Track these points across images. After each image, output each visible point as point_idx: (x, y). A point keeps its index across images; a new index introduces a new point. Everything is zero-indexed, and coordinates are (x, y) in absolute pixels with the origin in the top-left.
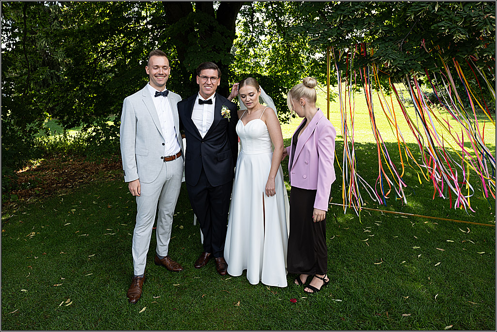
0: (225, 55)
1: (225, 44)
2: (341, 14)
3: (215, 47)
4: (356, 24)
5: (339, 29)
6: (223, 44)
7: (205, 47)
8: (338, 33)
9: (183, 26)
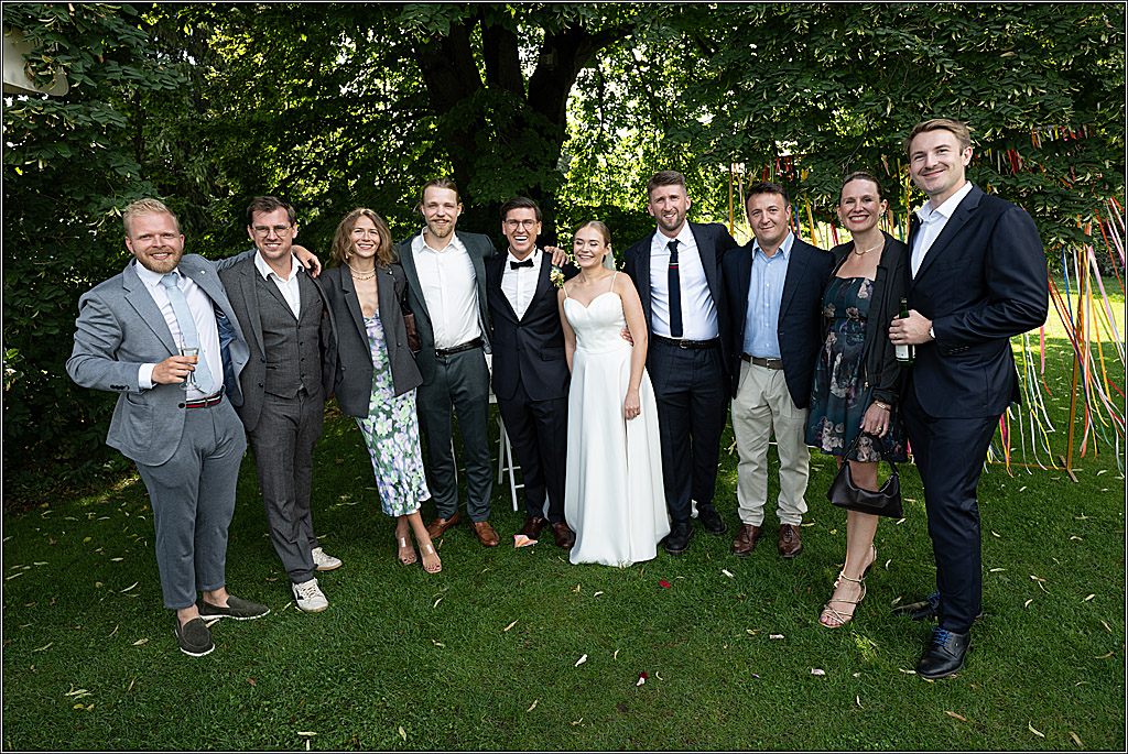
0: (548, 173)
1: (546, 152)
2: (750, 112)
3: (526, 158)
4: (775, 130)
5: (746, 136)
6: (543, 153)
7: (509, 158)
8: (744, 144)
9: (464, 115)
